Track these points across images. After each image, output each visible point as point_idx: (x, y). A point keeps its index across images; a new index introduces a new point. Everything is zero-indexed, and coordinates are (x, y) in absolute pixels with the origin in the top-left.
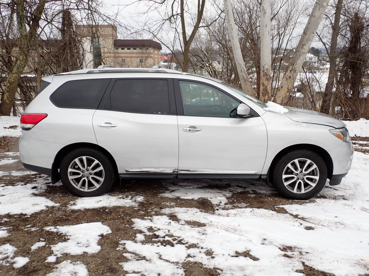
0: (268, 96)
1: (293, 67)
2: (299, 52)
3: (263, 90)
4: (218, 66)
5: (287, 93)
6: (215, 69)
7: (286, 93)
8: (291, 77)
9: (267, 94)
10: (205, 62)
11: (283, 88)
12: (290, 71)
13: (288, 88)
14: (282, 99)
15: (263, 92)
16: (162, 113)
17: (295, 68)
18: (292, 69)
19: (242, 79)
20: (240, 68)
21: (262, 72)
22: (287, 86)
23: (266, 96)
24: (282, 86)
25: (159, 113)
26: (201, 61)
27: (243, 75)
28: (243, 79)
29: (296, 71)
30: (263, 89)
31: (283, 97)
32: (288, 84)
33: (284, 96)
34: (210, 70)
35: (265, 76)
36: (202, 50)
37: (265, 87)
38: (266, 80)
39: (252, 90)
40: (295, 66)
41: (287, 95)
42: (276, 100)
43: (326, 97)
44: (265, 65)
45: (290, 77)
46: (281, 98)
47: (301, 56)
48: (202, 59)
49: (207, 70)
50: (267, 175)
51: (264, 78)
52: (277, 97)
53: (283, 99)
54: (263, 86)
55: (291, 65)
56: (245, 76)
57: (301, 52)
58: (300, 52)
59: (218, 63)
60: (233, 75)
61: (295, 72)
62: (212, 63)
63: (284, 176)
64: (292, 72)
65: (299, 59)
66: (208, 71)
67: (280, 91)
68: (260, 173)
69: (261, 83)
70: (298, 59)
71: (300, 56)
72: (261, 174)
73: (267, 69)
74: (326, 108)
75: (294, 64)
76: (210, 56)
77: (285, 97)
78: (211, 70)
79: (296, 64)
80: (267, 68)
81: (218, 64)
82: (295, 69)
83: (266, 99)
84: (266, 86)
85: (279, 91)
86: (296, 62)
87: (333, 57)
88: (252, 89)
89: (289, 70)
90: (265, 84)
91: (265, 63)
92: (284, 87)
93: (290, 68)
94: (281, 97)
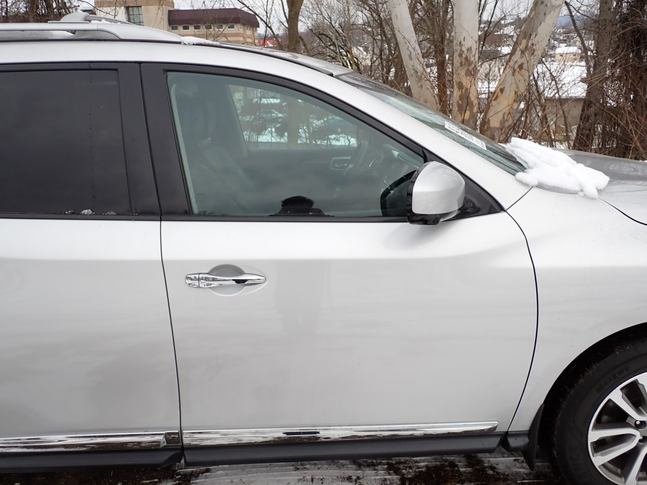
0: (471, 111)
1: (528, 42)
2: (544, 4)
3: (461, 98)
4: (364, 56)
5: (515, 104)
6: (358, 60)
7: (512, 104)
8: (524, 65)
9: (468, 108)
10: (338, 46)
11: (504, 92)
12: (523, 52)
13: (516, 93)
14: (504, 117)
15: (460, 102)
16: (100, 214)
17: (533, 44)
18: (526, 47)
19: (412, 76)
20: (408, 49)
21: (458, 58)
22: (514, 88)
23: (468, 113)
24: (502, 87)
25: (86, 212)
26: (330, 46)
27: (413, 66)
28: (414, 76)
29: (534, 50)
30: (460, 96)
31: (504, 113)
32: (518, 82)
33: (506, 110)
34: (348, 62)
35: (463, 67)
36: (331, 23)
37: (463, 90)
38: (466, 75)
39: (435, 99)
40: (534, 40)
41: (513, 109)
42: (489, 120)
43: (588, 109)
44: (464, 40)
45: (521, 67)
46: (500, 116)
47: (549, 15)
48: (332, 41)
49: (343, 63)
50: (529, 433)
51: (463, 72)
52: (491, 113)
53: (506, 118)
54: (459, 89)
55: (525, 38)
56: (419, 68)
57: (549, 4)
58: (546, 6)
59: (364, 51)
60: (393, 70)
61: (533, 54)
62: (351, 48)
63: (594, 435)
64: (527, 53)
65: (543, 23)
66: (345, 64)
67: (499, 99)
68: (502, 429)
69: (455, 83)
70: (541, 23)
71: (545, 14)
72: (507, 432)
73: (469, 49)
74: (587, 131)
75: (531, 35)
76: (346, 34)
77: (509, 113)
78: (350, 63)
79: (536, 35)
80: (469, 46)
81: (365, 53)
82: (534, 47)
83: (467, 118)
84: (467, 89)
85: (494, 100)
86: (537, 28)
87: (605, 20)
88: (436, 96)
89: (518, 49)
90: (464, 84)
91: (465, 34)
92: (507, 91)
93: (521, 45)
94: (502, 113)
